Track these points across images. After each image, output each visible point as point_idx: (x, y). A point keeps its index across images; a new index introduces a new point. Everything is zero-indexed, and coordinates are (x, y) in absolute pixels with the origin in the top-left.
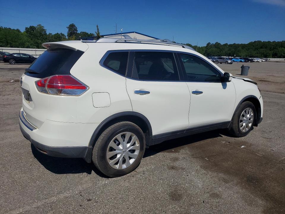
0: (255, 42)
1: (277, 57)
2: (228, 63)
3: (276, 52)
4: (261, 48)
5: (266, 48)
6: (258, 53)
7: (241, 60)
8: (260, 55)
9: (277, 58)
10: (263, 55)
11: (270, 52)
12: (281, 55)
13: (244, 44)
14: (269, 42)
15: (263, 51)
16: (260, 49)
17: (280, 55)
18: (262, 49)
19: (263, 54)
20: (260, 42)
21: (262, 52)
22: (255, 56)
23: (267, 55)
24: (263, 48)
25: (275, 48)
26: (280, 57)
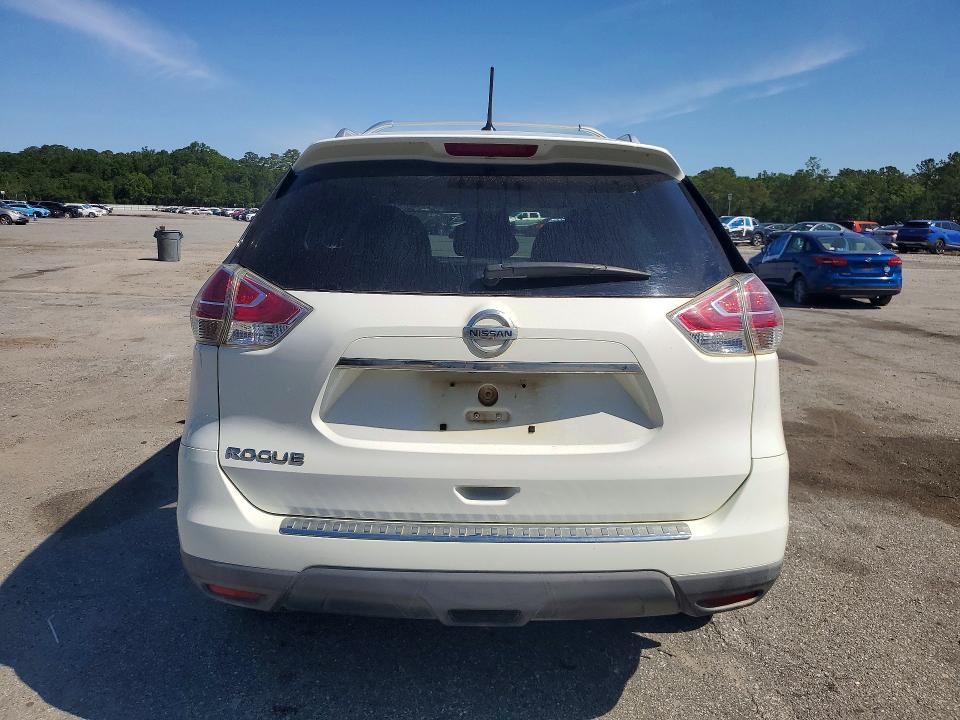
0: (45, 147)
1: (127, 200)
2: (11, 222)
3: (123, 185)
4: (73, 169)
5: (89, 170)
6: (65, 188)
7: (37, 209)
8: (77, 195)
9: (130, 204)
10: (83, 195)
11: (105, 185)
12: (141, 194)
13: (8, 155)
14: (91, 152)
15: (83, 180)
16: (72, 174)
17: (137, 194)
18: (76, 175)
19: (84, 189)
20: (62, 149)
21: (81, 183)
22: (58, 196)
23: (99, 195)
24: (79, 172)
25: (118, 174)
26: (138, 201)
